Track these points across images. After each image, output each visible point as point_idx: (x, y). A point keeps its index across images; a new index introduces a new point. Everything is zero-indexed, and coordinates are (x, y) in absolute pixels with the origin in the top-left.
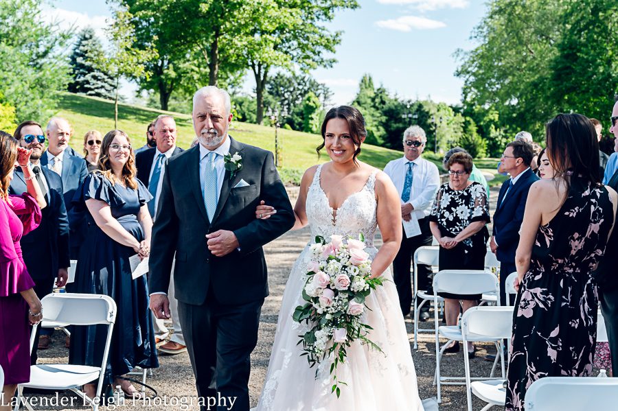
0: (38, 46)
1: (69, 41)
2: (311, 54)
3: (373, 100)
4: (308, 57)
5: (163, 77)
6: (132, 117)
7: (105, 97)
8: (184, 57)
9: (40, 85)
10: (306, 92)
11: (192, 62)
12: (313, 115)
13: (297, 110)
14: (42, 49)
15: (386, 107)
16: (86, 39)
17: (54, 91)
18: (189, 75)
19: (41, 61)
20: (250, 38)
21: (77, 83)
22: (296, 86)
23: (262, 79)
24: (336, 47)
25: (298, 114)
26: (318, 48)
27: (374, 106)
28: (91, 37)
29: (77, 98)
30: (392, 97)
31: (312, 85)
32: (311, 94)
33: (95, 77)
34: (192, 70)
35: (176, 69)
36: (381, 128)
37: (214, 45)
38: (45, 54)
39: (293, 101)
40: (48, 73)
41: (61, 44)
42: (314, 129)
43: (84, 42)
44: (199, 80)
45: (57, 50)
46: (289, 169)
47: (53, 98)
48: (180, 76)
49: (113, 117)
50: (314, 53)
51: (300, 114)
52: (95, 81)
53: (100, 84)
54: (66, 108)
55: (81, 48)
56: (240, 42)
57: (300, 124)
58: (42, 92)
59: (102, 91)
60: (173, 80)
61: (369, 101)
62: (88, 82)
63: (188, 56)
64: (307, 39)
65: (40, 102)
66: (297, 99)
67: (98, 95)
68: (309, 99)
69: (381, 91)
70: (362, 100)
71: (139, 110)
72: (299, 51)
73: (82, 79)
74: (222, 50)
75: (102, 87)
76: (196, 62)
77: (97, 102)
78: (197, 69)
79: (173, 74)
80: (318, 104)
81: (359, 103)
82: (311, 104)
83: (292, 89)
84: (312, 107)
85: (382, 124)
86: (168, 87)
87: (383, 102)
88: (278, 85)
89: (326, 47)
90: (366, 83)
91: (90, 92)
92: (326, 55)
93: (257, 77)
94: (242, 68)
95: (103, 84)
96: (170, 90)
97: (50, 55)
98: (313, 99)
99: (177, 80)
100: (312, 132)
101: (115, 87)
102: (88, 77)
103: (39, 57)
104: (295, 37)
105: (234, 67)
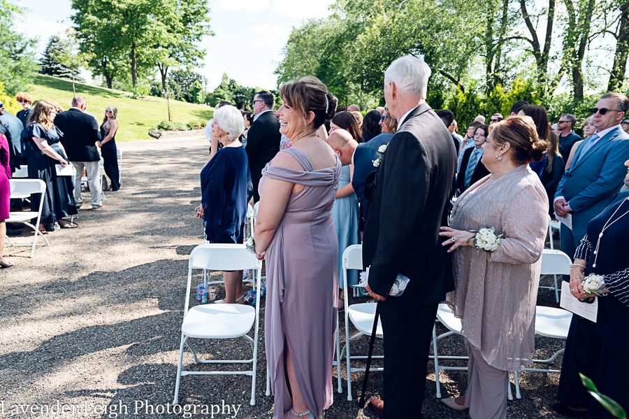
0: (14, 46)
2: (191, 60)
3: (229, 86)
4: (190, 62)
5: (107, 69)
7: (72, 79)
8: (118, 57)
9: (19, 70)
10: (195, 80)
11: (122, 62)
12: (199, 93)
13: (189, 90)
14: (18, 48)
15: (236, 90)
16: (54, 41)
17: (29, 73)
18: (122, 69)
19: (19, 55)
20: (154, 49)
21: (52, 69)
22: (189, 76)
24: (204, 57)
25: (190, 92)
26: (195, 57)
27: (230, 89)
28: (58, 41)
29: (50, 79)
30: (239, 85)
31: (198, 76)
32: (197, 81)
33: (63, 66)
34: (123, 66)
35: (114, 65)
36: (233, 101)
37: (133, 52)
38: (21, 51)
39: (188, 85)
40: (24, 63)
41: (31, 45)
42: (200, 100)
43: (53, 44)
44: (128, 71)
45: (30, 49)
46: (177, 122)
47: (29, 78)
48: (117, 69)
49: (72, 90)
50: (193, 59)
51: (192, 92)
52: (64, 69)
53: (67, 70)
55: (52, 47)
56: (147, 51)
57: (192, 98)
58: (21, 74)
59: (70, 75)
60: (113, 71)
61: (227, 86)
62: (59, 69)
63: (121, 57)
64: (188, 52)
66: (190, 84)
67: (68, 77)
68: (196, 84)
69: (232, 82)
70: (223, 86)
72: (185, 58)
73: (55, 66)
74: (138, 56)
75: (69, 72)
76: (125, 61)
77: (63, 81)
78: (126, 65)
79: (113, 68)
80: (201, 87)
81: (221, 88)
82: (197, 87)
83: (187, 78)
84: (197, 89)
85: (233, 99)
86: (110, 74)
87: (234, 87)
88: (179, 76)
89: (199, 56)
90: (225, 77)
91: (61, 75)
92: (199, 61)
93: (162, 71)
94: (153, 66)
95: (69, 70)
96: (113, 76)
97: (25, 52)
98: (198, 84)
99: (115, 71)
100: (199, 103)
101: (78, 73)
102: (59, 66)
103: (17, 52)
104: (182, 50)
105: (149, 65)
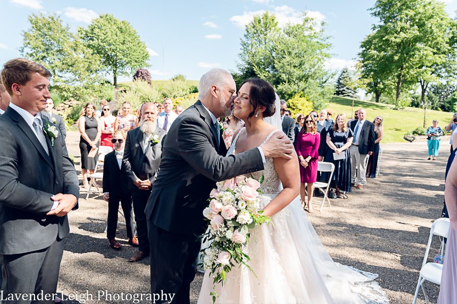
0: (322, 79)
1: (335, 76)
2: (453, 75)
4: (451, 76)
5: (377, 88)
6: (360, 105)
7: (351, 97)
8: (388, 78)
9: (323, 94)
10: (454, 92)
11: (391, 81)
13: (447, 100)
14: (324, 80)
16: (344, 72)
17: (328, 96)
18: (389, 87)
19: (324, 85)
20: (418, 70)
21: (340, 91)
22: (448, 88)
23: (425, 88)
25: (447, 103)
28: (347, 71)
29: (338, 98)
33: (347, 88)
34: (391, 84)
35: (383, 84)
37: (400, 74)
38: (325, 82)
39: (447, 96)
40: (326, 89)
41: (332, 77)
43: (343, 74)
44: (394, 88)
45: (330, 80)
47: (327, 99)
48: (385, 87)
49: (352, 105)
51: (449, 102)
52: (347, 90)
53: (349, 91)
54: (333, 102)
55: (342, 76)
56: (413, 72)
57: (448, 107)
58: (323, 97)
59: (350, 94)
60: (382, 89)
62: (344, 90)
63: (390, 78)
64: (450, 68)
65: (322, 100)
66: (449, 95)
67: (348, 96)
68: (455, 95)
71: (364, 102)
72: (446, 74)
73: (342, 89)
74: (404, 76)
76: (393, 81)
78: (393, 84)
79: (382, 86)
83: (446, 90)
86: (379, 92)
88: (438, 88)
91: (345, 95)
93: (423, 86)
94: (416, 83)
95: (351, 91)
96: (380, 93)
97: (327, 82)
99: (383, 89)
101: (356, 93)
102: (345, 88)
103: (323, 83)
104: (445, 67)
105: (412, 82)
